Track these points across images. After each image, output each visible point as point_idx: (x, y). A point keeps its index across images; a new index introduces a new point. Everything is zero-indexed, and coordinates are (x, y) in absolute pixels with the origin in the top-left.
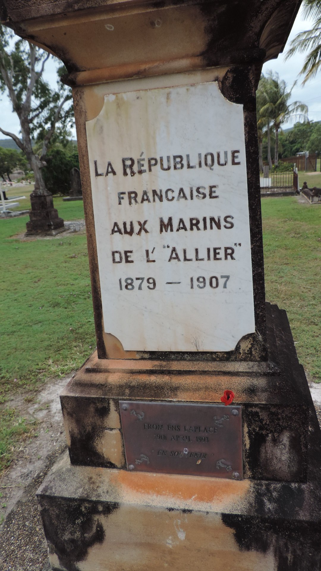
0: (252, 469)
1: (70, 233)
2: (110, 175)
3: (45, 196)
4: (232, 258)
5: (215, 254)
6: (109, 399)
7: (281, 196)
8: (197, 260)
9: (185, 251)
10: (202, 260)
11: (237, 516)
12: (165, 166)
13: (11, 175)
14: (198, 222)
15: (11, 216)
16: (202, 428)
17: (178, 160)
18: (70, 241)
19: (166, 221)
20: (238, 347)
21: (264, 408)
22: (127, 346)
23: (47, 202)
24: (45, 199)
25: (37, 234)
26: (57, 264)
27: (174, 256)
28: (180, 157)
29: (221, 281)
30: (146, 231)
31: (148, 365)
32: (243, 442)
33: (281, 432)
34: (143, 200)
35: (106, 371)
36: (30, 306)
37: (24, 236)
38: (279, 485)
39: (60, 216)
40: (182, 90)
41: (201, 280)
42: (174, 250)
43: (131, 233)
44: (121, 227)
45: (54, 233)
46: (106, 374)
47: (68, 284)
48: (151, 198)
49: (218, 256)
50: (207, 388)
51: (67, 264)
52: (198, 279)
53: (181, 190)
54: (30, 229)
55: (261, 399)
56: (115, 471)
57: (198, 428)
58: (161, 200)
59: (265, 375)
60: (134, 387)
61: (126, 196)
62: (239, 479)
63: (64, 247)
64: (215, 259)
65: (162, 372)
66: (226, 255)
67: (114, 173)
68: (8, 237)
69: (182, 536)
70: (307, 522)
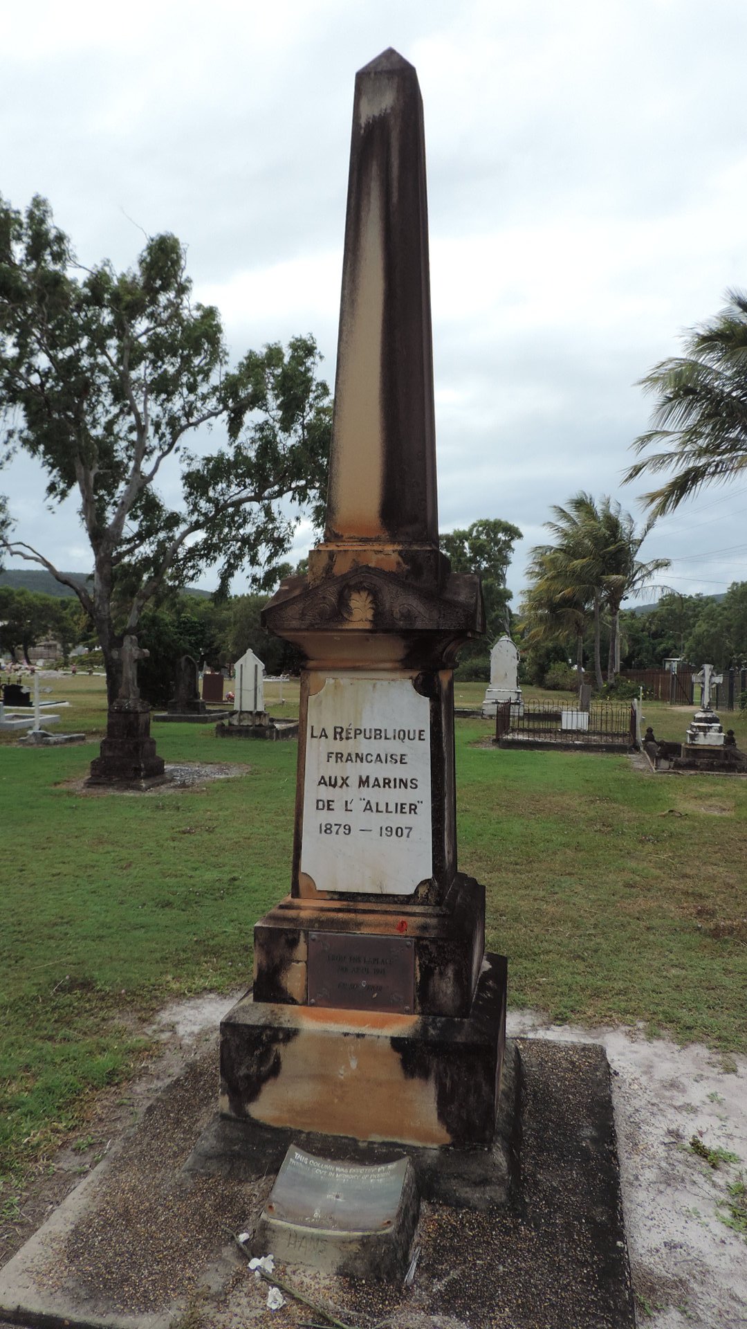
0: (421, 1003)
1: (174, 787)
2: (323, 738)
3: (137, 712)
4: (415, 813)
5: (402, 808)
6: (299, 931)
7: (602, 752)
8: (387, 812)
9: (377, 804)
10: (391, 812)
11: (404, 1039)
12: (368, 736)
13: (31, 649)
14: (390, 781)
15: (48, 743)
16: (380, 960)
17: (378, 732)
18: (177, 803)
19: (364, 779)
20: (417, 891)
21: (433, 941)
22: (320, 886)
23: (138, 725)
24: (137, 718)
25: (109, 784)
26: (157, 842)
27: (368, 807)
28: (380, 730)
29: (406, 832)
30: (347, 785)
31: (337, 905)
32: (415, 974)
33: (447, 965)
34: (347, 760)
35: (299, 908)
36: (121, 903)
37: (82, 785)
38: (443, 1019)
39: (160, 752)
40: (385, 683)
41: (389, 829)
42: (369, 802)
43: (334, 786)
44: (327, 780)
45: (144, 785)
46: (298, 911)
47: (182, 875)
48: (354, 759)
49: (404, 810)
50: (386, 924)
51: (176, 844)
52: (386, 829)
53: (379, 755)
54: (98, 772)
55: (432, 934)
56: (296, 1007)
57: (376, 960)
58: (362, 761)
59: (438, 916)
60: (323, 921)
61: (334, 756)
62: (408, 1012)
63: (167, 813)
64: (402, 812)
65: (349, 911)
66: (410, 809)
67: (327, 737)
68: (50, 785)
69: (353, 1064)
70: (462, 1044)
